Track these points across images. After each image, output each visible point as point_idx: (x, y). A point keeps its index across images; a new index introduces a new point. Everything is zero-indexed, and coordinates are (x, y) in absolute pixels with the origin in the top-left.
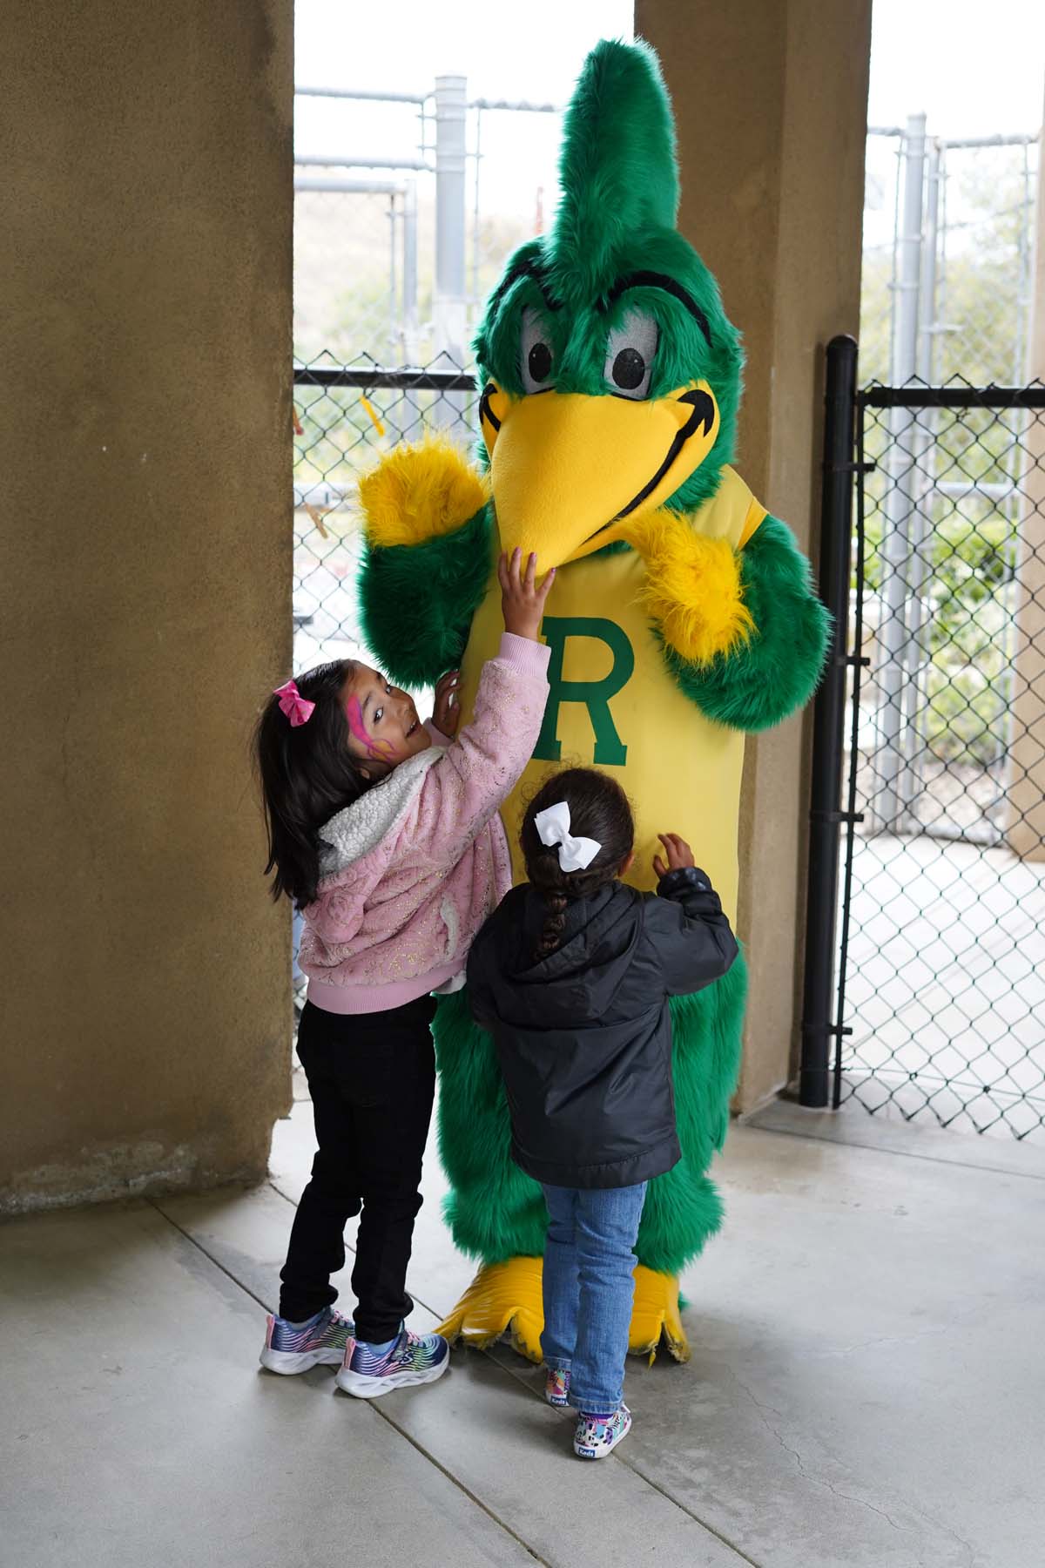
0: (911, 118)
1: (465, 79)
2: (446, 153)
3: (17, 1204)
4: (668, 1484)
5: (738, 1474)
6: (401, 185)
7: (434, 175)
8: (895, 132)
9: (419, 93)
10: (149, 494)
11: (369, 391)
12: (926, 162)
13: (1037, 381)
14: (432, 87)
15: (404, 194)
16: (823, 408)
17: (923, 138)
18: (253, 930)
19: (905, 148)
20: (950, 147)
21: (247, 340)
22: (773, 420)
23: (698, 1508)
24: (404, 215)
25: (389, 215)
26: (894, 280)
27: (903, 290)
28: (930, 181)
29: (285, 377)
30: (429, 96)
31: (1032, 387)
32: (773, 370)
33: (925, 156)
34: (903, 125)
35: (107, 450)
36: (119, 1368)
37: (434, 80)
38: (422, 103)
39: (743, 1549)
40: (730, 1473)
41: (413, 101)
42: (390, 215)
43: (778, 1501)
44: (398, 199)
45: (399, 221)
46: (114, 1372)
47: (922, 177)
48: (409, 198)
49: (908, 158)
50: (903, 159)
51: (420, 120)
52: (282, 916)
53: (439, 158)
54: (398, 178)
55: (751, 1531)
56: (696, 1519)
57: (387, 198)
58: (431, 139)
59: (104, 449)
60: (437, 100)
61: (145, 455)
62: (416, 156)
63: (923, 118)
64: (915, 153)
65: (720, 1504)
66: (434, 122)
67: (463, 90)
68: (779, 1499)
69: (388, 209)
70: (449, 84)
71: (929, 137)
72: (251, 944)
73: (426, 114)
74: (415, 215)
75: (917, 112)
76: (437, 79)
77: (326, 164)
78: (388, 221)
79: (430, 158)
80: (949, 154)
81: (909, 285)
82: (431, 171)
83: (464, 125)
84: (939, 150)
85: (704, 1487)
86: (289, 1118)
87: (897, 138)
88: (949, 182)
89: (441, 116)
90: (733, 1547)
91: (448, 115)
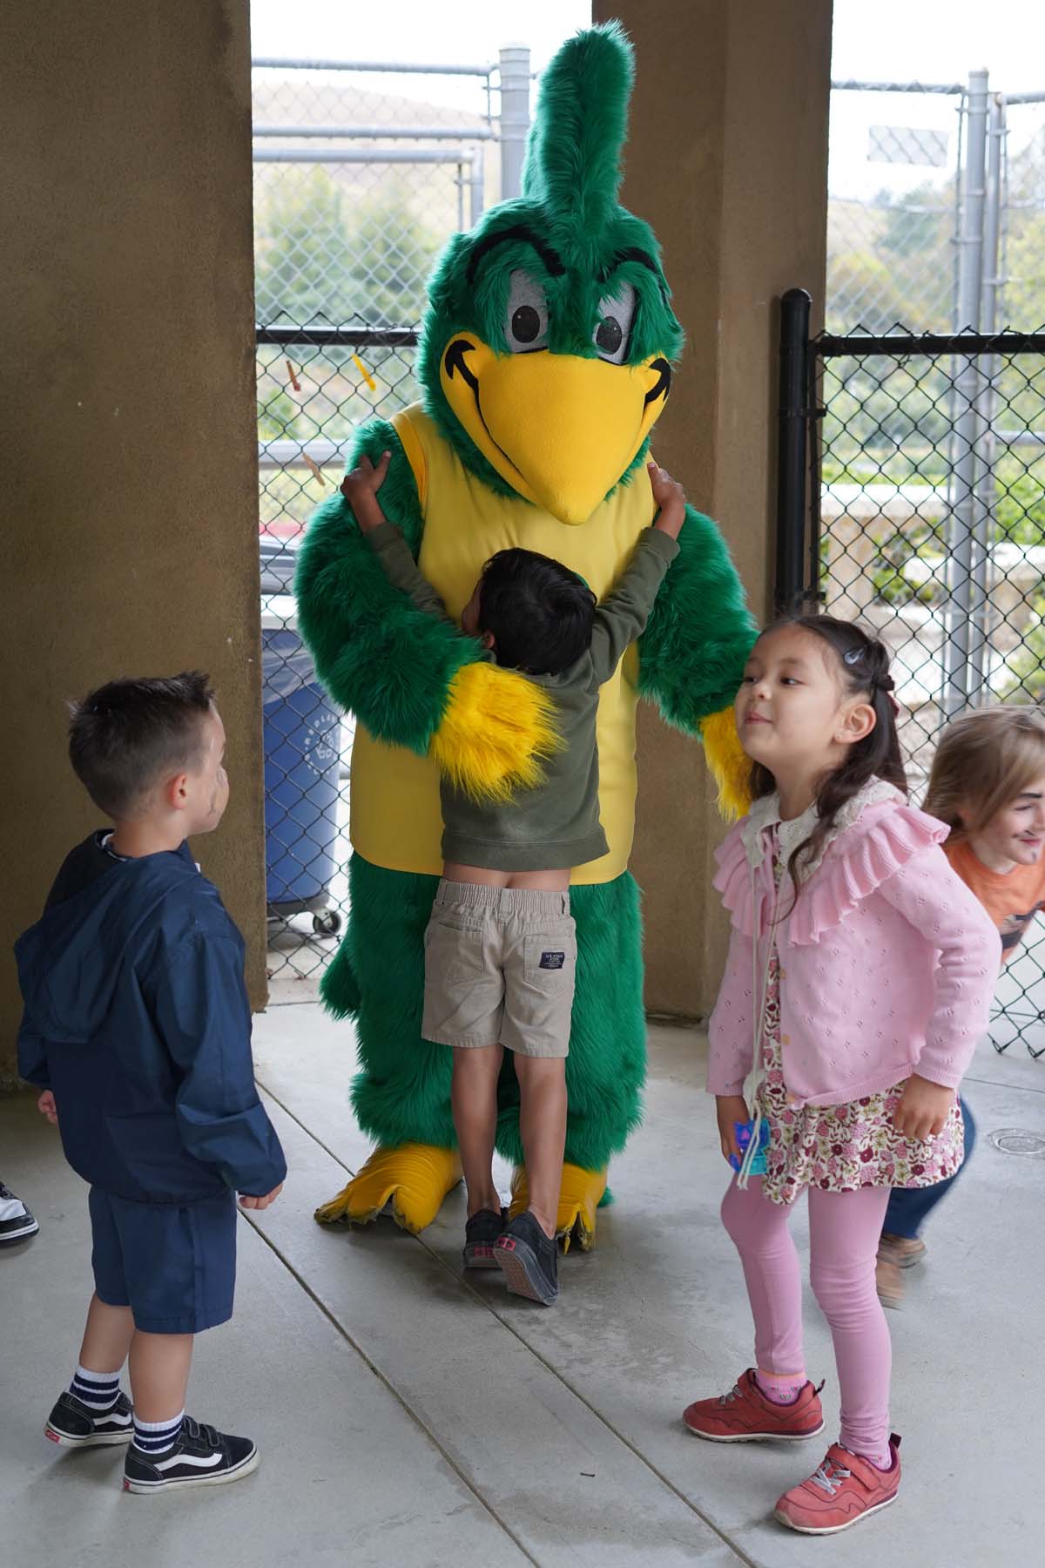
0: (972, 75)
1: (529, 50)
2: (509, 123)
3: (13, 1083)
4: (514, 1320)
5: (582, 1314)
6: (467, 154)
7: (497, 146)
8: (956, 90)
9: (483, 65)
10: (122, 445)
11: (361, 348)
12: (988, 117)
13: (968, 328)
14: (496, 60)
15: (470, 162)
16: (778, 356)
17: (986, 95)
18: (227, 839)
19: (966, 105)
20: (1009, 103)
21: (211, 303)
22: (721, 370)
23: (533, 1340)
24: (471, 183)
25: (456, 183)
26: (957, 233)
27: (966, 244)
28: (991, 137)
29: (248, 338)
30: (494, 68)
31: (963, 334)
32: (720, 322)
33: (987, 112)
34: (965, 82)
35: (82, 405)
36: (63, 1216)
37: (498, 53)
38: (487, 75)
39: (563, 1373)
40: (576, 1314)
41: (478, 73)
42: (459, 183)
43: (610, 1337)
44: (466, 168)
45: (467, 189)
46: (57, 1219)
47: (985, 133)
48: (476, 165)
49: (970, 114)
50: (965, 115)
51: (486, 92)
52: (255, 827)
53: (503, 127)
54: (465, 149)
55: (575, 1360)
56: (530, 1348)
57: (454, 167)
58: (496, 110)
59: (80, 404)
60: (501, 71)
61: (118, 410)
62: (484, 128)
63: (985, 75)
64: (975, 109)
65: (557, 1337)
66: (498, 93)
67: (527, 62)
68: (612, 1336)
69: (456, 177)
70: (512, 56)
71: (991, 93)
72: (225, 853)
73: (492, 85)
74: (482, 183)
75: (979, 69)
76: (501, 51)
77: (394, 136)
78: (456, 188)
79: (496, 128)
80: (1009, 111)
81: (972, 238)
82: (496, 140)
83: (528, 96)
84: (999, 105)
85: (547, 1323)
86: (265, 1012)
87: (959, 96)
88: (1009, 136)
89: (504, 88)
90: (554, 1371)
91: (511, 86)
